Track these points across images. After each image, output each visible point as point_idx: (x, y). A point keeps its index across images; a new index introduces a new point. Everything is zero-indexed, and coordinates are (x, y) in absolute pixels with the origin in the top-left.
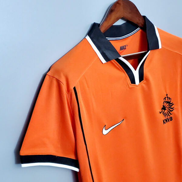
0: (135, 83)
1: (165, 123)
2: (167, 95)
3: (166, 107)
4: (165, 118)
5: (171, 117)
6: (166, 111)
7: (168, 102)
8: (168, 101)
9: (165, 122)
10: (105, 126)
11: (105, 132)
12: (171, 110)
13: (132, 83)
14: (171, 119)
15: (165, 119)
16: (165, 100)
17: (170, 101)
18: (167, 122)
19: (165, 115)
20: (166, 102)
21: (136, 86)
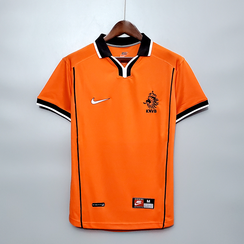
0: (122, 76)
1: (148, 112)
2: (153, 92)
3: (151, 101)
4: (149, 109)
5: (155, 110)
6: (151, 104)
7: (153, 97)
8: (153, 96)
9: (148, 111)
10: (94, 98)
11: (93, 102)
12: (156, 104)
13: (119, 75)
14: (155, 111)
15: (149, 110)
16: (150, 95)
17: (155, 97)
18: (151, 112)
19: (149, 106)
20: (151, 97)
21: (124, 78)
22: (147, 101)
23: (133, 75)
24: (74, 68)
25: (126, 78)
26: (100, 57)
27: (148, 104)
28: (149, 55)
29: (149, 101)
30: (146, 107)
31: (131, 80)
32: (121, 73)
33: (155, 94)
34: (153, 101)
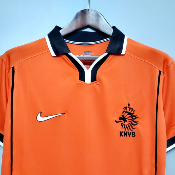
0: (84, 81)
1: (122, 136)
2: (129, 105)
3: (127, 119)
4: (124, 130)
5: (133, 132)
6: (126, 123)
7: (129, 113)
8: (130, 111)
9: (123, 134)
10: (41, 112)
11: (40, 118)
12: (135, 123)
13: (80, 80)
14: (133, 134)
15: (124, 132)
16: (125, 110)
17: (132, 112)
18: (127, 136)
19: (124, 127)
20: (126, 112)
21: (86, 84)
22: (120, 118)
23: (100, 81)
24: (13, 68)
25: (89, 85)
26: (53, 54)
27: (121, 124)
28: (123, 52)
29: (123, 118)
30: (119, 128)
31: (97, 87)
32: (82, 77)
33: (132, 109)
34: (130, 119)
